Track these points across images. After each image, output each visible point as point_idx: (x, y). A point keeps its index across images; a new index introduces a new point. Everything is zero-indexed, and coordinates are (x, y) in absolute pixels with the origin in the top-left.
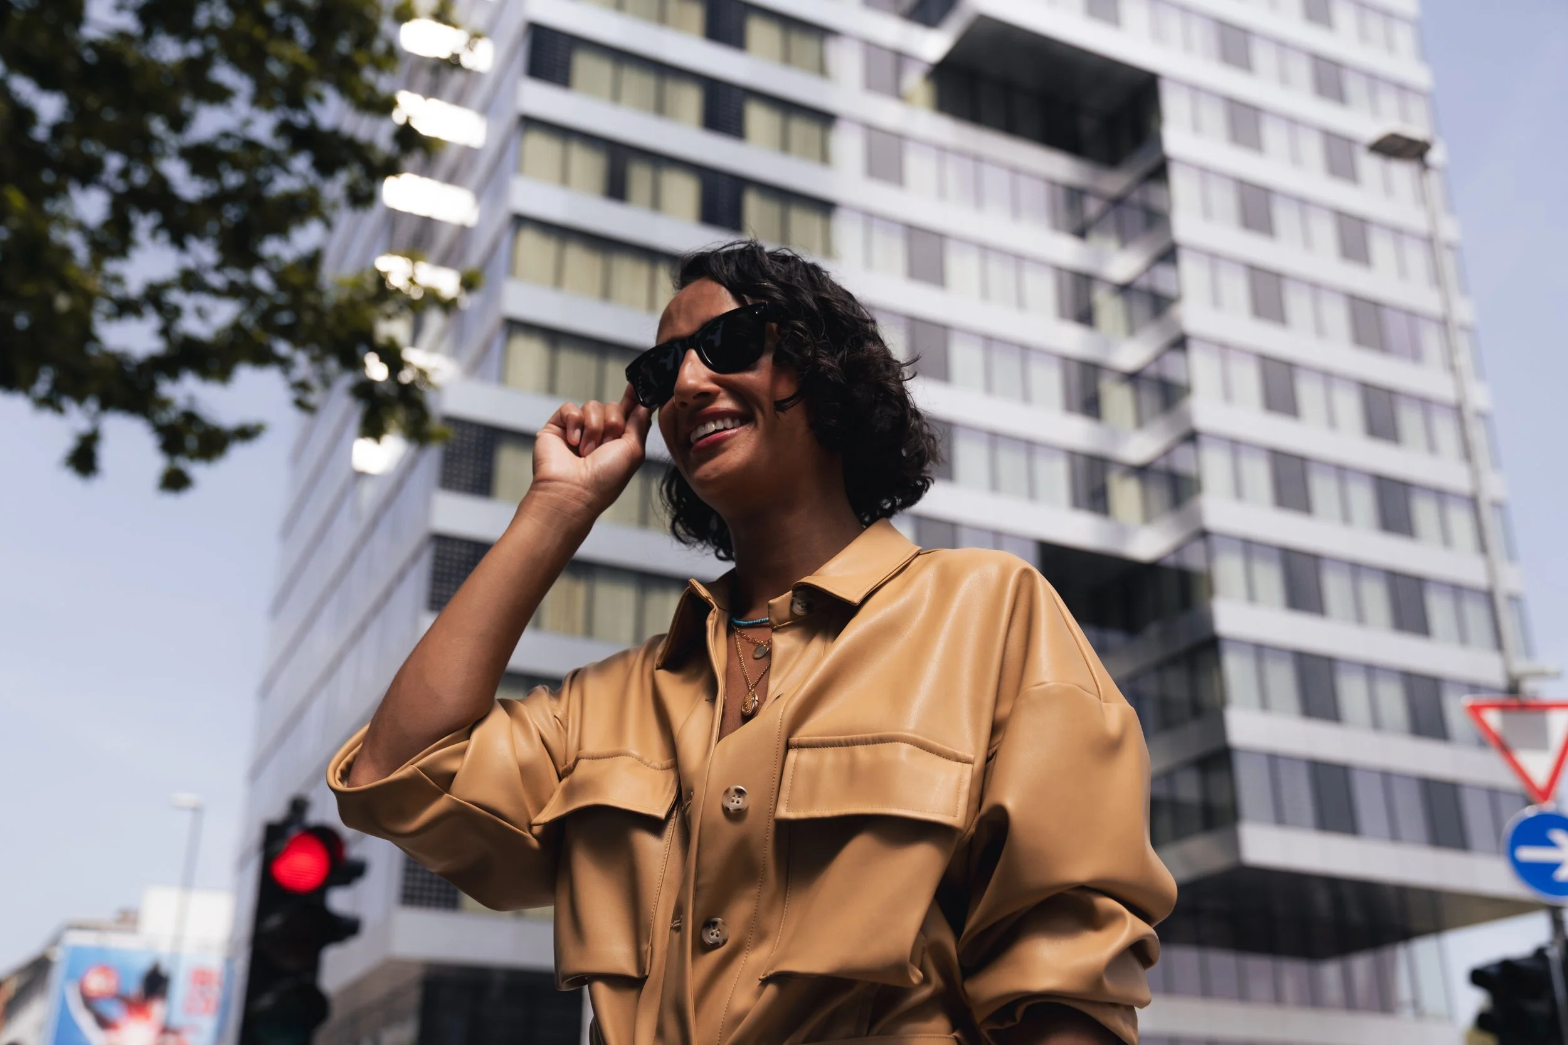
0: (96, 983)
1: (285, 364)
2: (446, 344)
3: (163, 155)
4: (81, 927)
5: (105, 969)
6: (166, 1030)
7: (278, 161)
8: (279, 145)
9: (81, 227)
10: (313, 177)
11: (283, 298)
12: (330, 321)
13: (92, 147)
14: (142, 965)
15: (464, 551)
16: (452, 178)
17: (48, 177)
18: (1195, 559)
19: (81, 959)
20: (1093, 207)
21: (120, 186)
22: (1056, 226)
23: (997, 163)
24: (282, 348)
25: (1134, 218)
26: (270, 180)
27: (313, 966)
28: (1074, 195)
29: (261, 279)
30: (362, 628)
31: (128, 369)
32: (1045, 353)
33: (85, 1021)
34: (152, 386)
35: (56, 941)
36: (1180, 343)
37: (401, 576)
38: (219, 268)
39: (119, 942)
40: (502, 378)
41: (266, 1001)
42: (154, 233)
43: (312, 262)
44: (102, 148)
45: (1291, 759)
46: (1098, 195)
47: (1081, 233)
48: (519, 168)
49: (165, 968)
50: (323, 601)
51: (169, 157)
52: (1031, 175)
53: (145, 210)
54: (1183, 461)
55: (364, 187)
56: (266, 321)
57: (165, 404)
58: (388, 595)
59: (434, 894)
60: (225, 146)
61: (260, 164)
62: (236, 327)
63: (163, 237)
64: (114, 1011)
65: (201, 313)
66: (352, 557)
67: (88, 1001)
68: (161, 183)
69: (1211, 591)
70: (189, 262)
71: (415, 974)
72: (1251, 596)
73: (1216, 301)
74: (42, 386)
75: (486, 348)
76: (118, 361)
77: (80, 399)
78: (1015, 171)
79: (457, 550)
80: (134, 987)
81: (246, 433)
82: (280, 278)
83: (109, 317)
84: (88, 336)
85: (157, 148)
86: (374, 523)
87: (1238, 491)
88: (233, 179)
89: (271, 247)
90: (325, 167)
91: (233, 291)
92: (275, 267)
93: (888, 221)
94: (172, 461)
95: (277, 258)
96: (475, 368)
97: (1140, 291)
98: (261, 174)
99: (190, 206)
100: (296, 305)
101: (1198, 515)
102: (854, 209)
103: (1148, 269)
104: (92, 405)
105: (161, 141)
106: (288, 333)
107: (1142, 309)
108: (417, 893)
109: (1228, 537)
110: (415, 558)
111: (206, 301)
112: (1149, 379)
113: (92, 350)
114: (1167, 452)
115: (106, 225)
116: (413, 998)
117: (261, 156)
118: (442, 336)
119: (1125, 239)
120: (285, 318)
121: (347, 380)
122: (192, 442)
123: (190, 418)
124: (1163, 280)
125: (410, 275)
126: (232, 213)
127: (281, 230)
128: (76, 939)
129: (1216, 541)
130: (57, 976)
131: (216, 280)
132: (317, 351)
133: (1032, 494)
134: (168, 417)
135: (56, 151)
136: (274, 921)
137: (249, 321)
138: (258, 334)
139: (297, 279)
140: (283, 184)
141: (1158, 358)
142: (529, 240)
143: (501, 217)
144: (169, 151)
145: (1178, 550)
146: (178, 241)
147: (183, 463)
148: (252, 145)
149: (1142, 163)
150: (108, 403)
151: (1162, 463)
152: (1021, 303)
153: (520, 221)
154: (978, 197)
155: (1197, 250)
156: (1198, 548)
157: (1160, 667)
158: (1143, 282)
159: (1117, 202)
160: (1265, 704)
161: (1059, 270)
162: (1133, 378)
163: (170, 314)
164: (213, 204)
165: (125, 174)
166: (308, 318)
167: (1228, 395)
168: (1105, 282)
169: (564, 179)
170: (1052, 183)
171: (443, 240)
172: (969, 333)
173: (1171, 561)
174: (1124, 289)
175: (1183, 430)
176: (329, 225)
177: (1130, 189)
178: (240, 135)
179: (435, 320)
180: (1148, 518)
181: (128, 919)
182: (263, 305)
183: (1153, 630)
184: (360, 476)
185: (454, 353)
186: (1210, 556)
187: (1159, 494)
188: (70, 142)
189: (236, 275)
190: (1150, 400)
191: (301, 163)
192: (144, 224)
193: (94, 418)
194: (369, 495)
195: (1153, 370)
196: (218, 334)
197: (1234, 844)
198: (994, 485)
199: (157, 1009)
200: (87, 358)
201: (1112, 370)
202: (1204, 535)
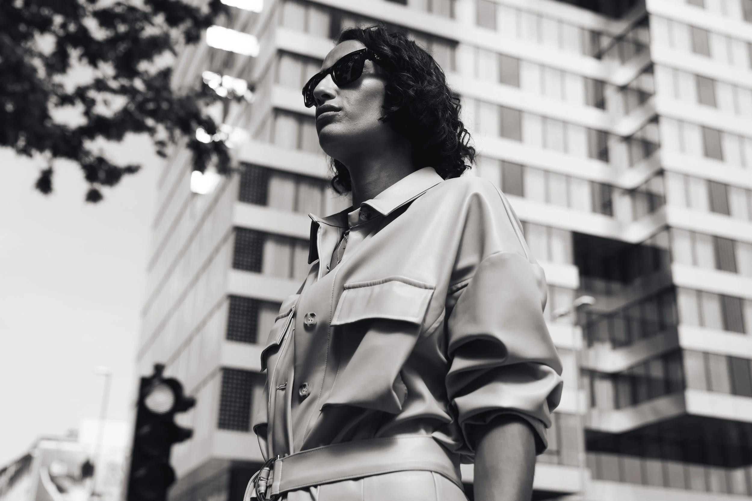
0: (57, 469)
1: (152, 131)
2: (242, 121)
3: (84, 15)
4: (49, 439)
5: (61, 461)
6: (93, 494)
7: (147, 18)
8: (147, 9)
9: (41, 56)
10: (166, 27)
11: (150, 95)
12: (176, 107)
13: (46, 12)
14: (81, 460)
15: (252, 236)
16: (244, 29)
17: (22, 28)
18: (662, 242)
19: (49, 456)
20: (605, 42)
21: (61, 32)
22: (584, 53)
23: (551, 18)
24: (150, 122)
25: (629, 48)
26: (143, 29)
27: (167, 454)
28: (596, 35)
29: (139, 84)
30: (197, 278)
31: (67, 134)
32: (577, 125)
33: (51, 488)
34: (80, 144)
35: (35, 446)
36: (655, 119)
37: (217, 250)
38: (115, 78)
39: (68, 447)
40: (272, 140)
41: (142, 472)
42: (80, 58)
43: (166, 74)
44: (52, 12)
45: (717, 355)
46: (609, 35)
47: (599, 56)
48: (281, 23)
49: (92, 461)
50: (175, 263)
51: (88, 16)
52: (571, 24)
53: (75, 46)
54: (656, 186)
55: (194, 32)
56: (141, 107)
57: (87, 153)
58: (210, 260)
59: (236, 423)
60: (118, 10)
61: (137, 20)
62: (125, 111)
63: (85, 61)
64: (66, 484)
65: (106, 103)
66: (191, 239)
67: (53, 479)
68: (83, 32)
69: (671, 260)
70: (99, 74)
71: (226, 465)
72: (695, 262)
73: (677, 95)
74: (21, 143)
75: (263, 124)
76: (62, 129)
77: (41, 149)
78: (560, 22)
79: (247, 235)
80: (77, 471)
81: (132, 170)
82: (149, 83)
83: (57, 105)
84: (45, 115)
85: (81, 11)
86: (203, 219)
87: (688, 203)
88: (122, 28)
89: (143, 66)
90: (172, 21)
91: (123, 91)
92: (146, 77)
93: (488, 50)
94: (92, 185)
95: (146, 72)
96: (257, 135)
97: (632, 90)
98: (138, 25)
99: (99, 43)
100: (157, 100)
101: (664, 217)
102: (469, 44)
103: (637, 77)
104: (48, 154)
105: (84, 9)
106: (154, 114)
107: (633, 99)
108: (227, 422)
109: (682, 229)
110: (225, 239)
111: (108, 96)
112: (637, 140)
113: (48, 124)
114: (647, 181)
115: (54, 54)
116: (225, 479)
117: (138, 15)
118: (239, 117)
119: (623, 59)
120: (151, 106)
121: (186, 140)
122: (102, 175)
123: (101, 160)
124: (646, 83)
125: (220, 82)
126: (122, 47)
127: (149, 57)
128: (46, 445)
129: (675, 232)
130: (36, 465)
131: (114, 84)
132: (169, 124)
133: (569, 205)
134: (90, 160)
135: (26, 14)
136: (146, 429)
137: (132, 107)
138: (138, 115)
139: (157, 84)
140: (149, 31)
141: (642, 128)
142: (287, 63)
143: (271, 51)
144: (88, 13)
145: (653, 236)
146: (93, 63)
147: (97, 186)
148: (132, 9)
149: (635, 16)
150: (57, 153)
151: (644, 187)
152: (563, 97)
153: (282, 53)
154: (540, 38)
155: (666, 66)
156: (664, 235)
157: (642, 302)
158: (634, 84)
159: (620, 39)
160: (702, 323)
161: (586, 78)
162: (628, 139)
163: (90, 104)
164: (112, 42)
165: (64, 26)
166: (165, 106)
167: (682, 148)
168: (612, 85)
169: (306, 29)
170: (582, 29)
171: (239, 64)
172: (533, 114)
173: (649, 242)
174: (623, 89)
175: (656, 168)
176: (175, 54)
177: (627, 31)
178: (126, 3)
179: (235, 108)
180: (635, 218)
181: (73, 436)
182: (139, 98)
183: (638, 282)
184: (195, 195)
185: (246, 126)
186: (671, 240)
187: (642, 205)
188: (34, 8)
189: (125, 82)
190: (637, 151)
191: (160, 19)
192: (74, 54)
193: (50, 161)
194: (200, 206)
195: (639, 135)
196: (115, 115)
197: (682, 402)
198: (548, 199)
199: (88, 482)
200: (44, 127)
201: (616, 135)
202: (667, 228)
